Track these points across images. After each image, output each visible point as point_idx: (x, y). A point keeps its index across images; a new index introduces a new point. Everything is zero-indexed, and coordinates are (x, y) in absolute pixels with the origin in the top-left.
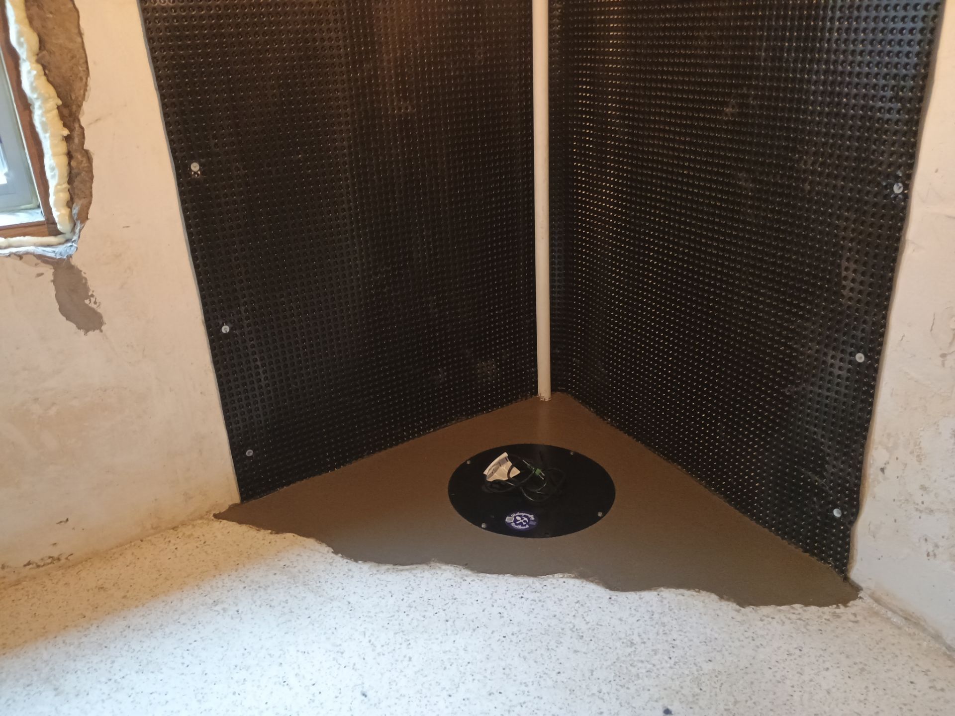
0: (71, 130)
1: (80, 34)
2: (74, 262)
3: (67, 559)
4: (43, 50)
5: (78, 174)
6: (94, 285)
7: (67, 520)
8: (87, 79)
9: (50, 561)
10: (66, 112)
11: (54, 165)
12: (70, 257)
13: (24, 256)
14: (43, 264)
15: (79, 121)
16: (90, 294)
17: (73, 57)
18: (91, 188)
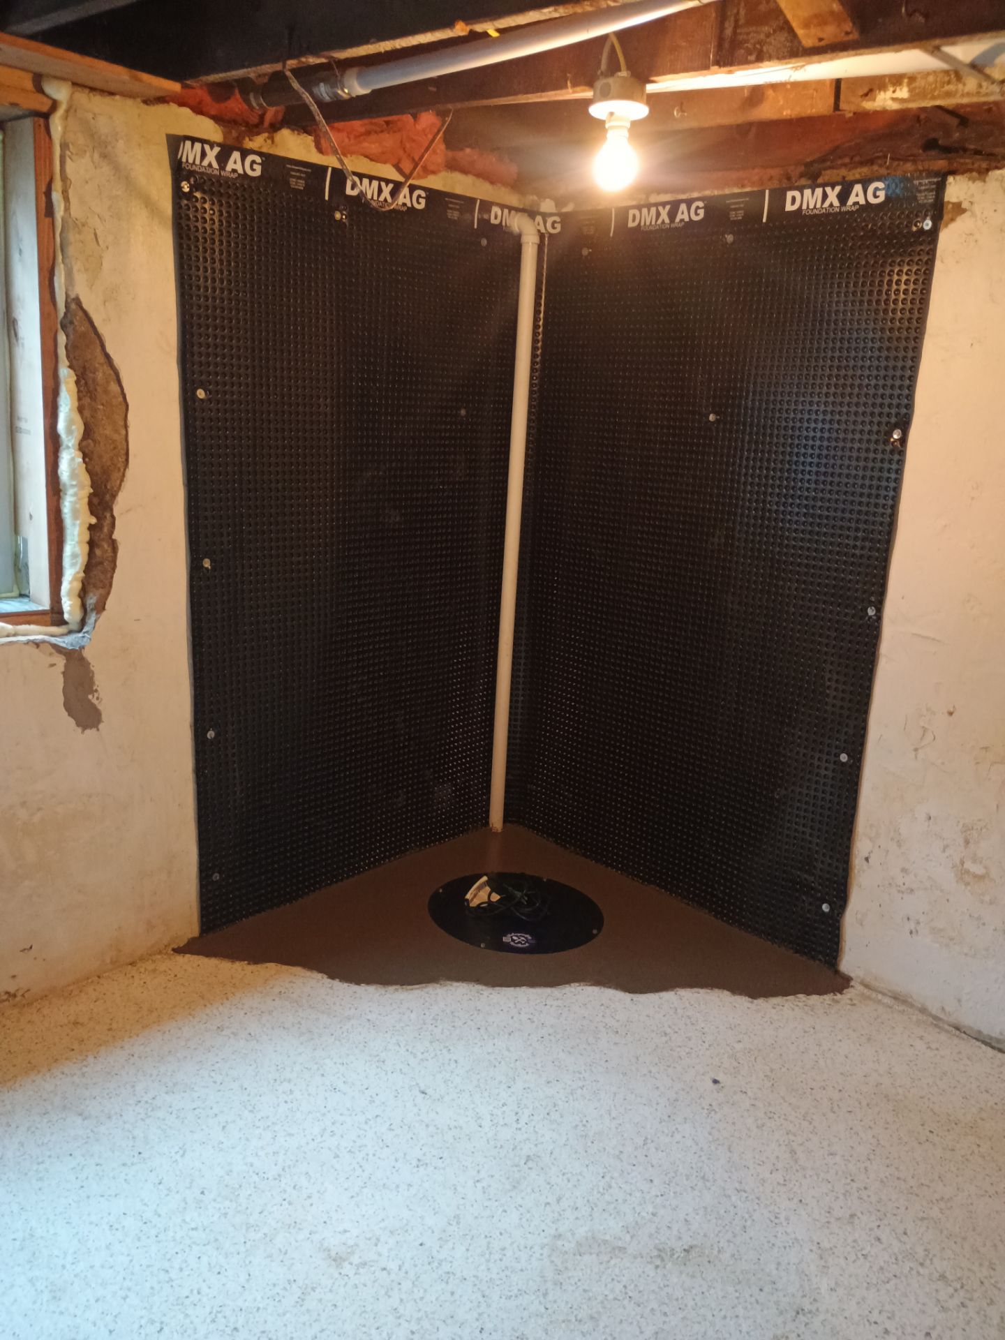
0: (99, 519)
1: (126, 427)
2: (86, 654)
3: (23, 996)
4: (88, 438)
5: (101, 563)
6: (100, 680)
7: (31, 948)
8: (125, 470)
10: (96, 501)
11: (79, 553)
12: (83, 648)
13: (41, 645)
14: (56, 654)
15: (112, 510)
16: (94, 688)
17: (115, 448)
18: (112, 577)
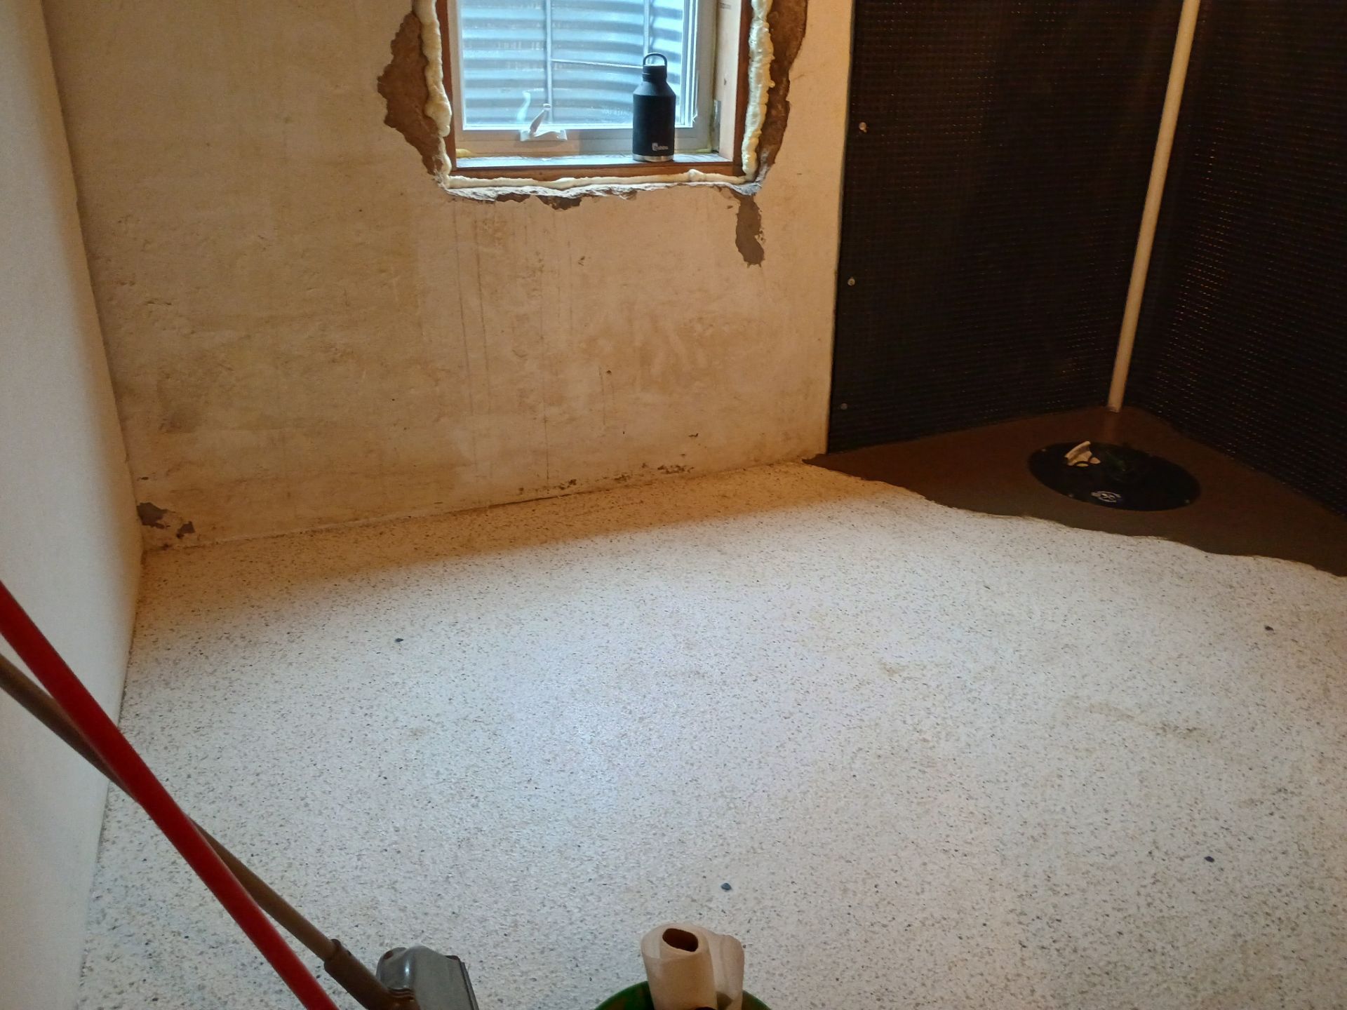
0: (777, 83)
2: (757, 200)
4: (775, 11)
5: (775, 123)
6: (765, 223)
8: (802, 39)
9: (677, 469)
10: (776, 67)
11: (759, 112)
12: (754, 194)
13: (722, 190)
14: (734, 198)
15: (788, 74)
16: (761, 230)
17: (796, 19)
18: (782, 136)
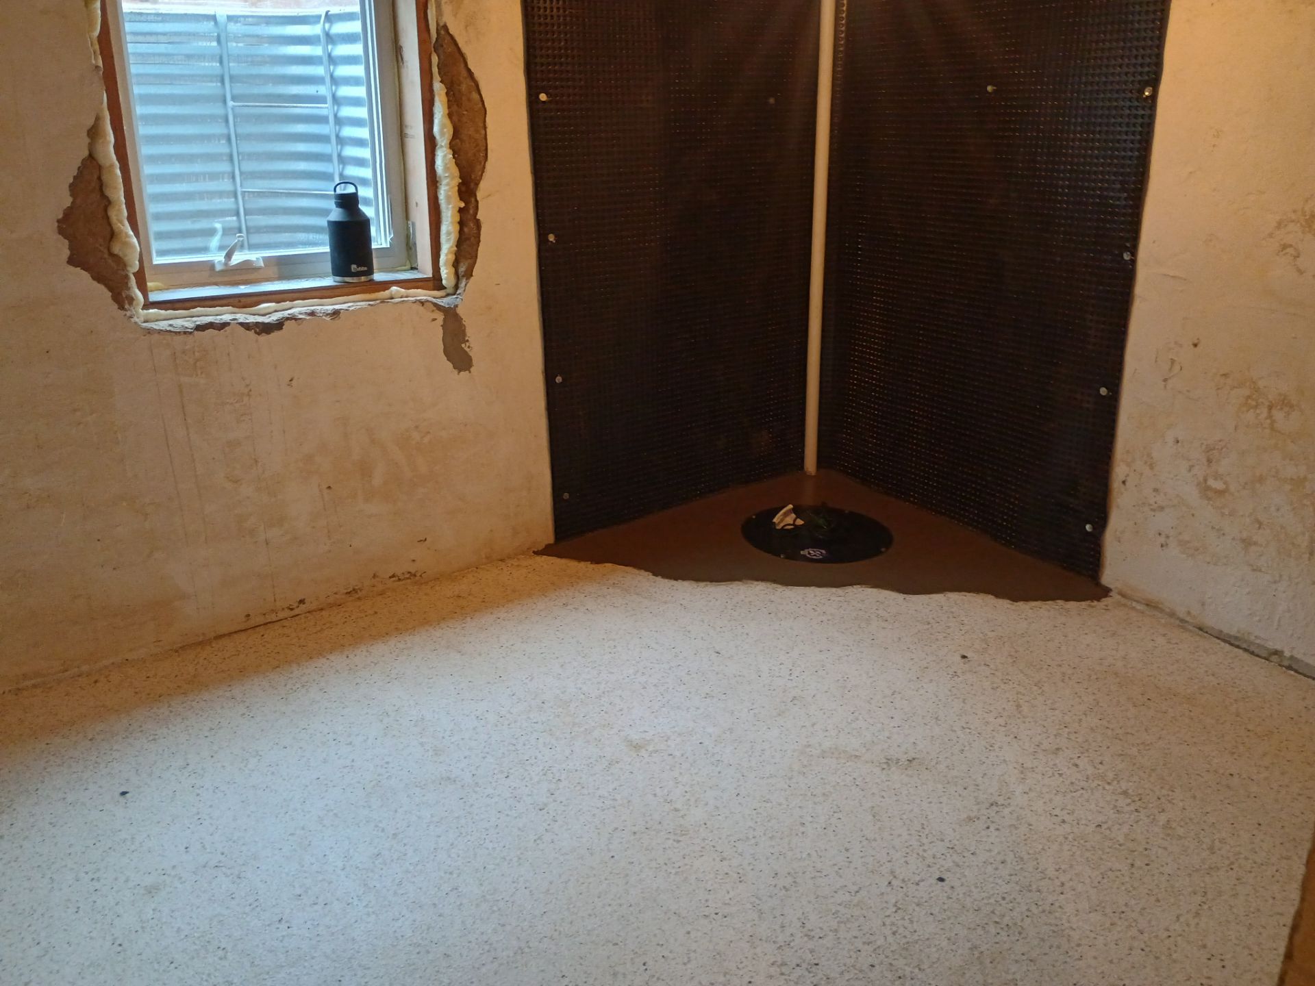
0: (466, 203)
1: (485, 128)
2: (460, 311)
3: (421, 576)
4: (456, 139)
5: (468, 239)
6: (470, 333)
7: (426, 539)
8: (485, 163)
9: (408, 576)
10: (463, 189)
11: (452, 230)
12: (456, 306)
13: (425, 304)
14: (437, 311)
15: (475, 196)
16: (466, 339)
17: (477, 145)
18: (477, 250)
